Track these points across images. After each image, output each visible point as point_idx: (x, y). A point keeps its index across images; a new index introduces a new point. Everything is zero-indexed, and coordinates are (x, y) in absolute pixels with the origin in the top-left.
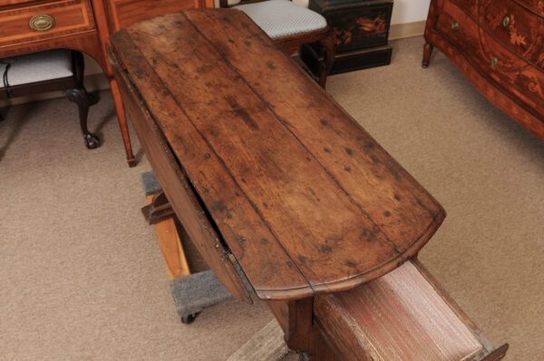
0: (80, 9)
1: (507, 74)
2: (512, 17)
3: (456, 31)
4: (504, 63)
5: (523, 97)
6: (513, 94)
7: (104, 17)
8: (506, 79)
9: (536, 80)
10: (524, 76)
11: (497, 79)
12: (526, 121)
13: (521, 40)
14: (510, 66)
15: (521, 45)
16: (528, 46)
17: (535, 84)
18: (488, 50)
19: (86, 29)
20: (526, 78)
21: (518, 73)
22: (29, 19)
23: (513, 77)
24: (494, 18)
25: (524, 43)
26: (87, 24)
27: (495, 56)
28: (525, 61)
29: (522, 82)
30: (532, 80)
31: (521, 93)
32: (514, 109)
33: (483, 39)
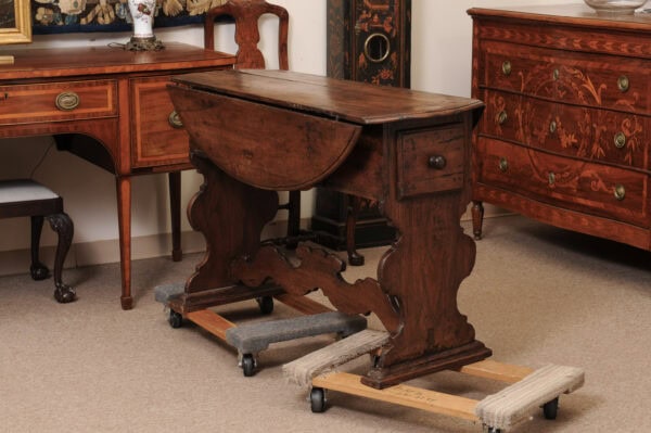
0: (106, 92)
1: (566, 185)
2: (558, 119)
3: (505, 169)
4: (562, 173)
5: (589, 203)
6: (579, 205)
7: (127, 104)
8: (567, 191)
9: (596, 176)
10: (584, 178)
11: (559, 196)
12: (598, 228)
13: (572, 139)
14: (568, 174)
15: (573, 144)
16: (579, 142)
17: (597, 181)
18: (542, 169)
19: (108, 113)
20: (587, 180)
21: (577, 178)
22: (56, 95)
23: (573, 185)
24: (540, 129)
25: (576, 141)
26: (110, 107)
27: (550, 172)
28: (582, 160)
29: (584, 187)
30: (593, 178)
31: (586, 198)
32: (584, 220)
33: (535, 162)
